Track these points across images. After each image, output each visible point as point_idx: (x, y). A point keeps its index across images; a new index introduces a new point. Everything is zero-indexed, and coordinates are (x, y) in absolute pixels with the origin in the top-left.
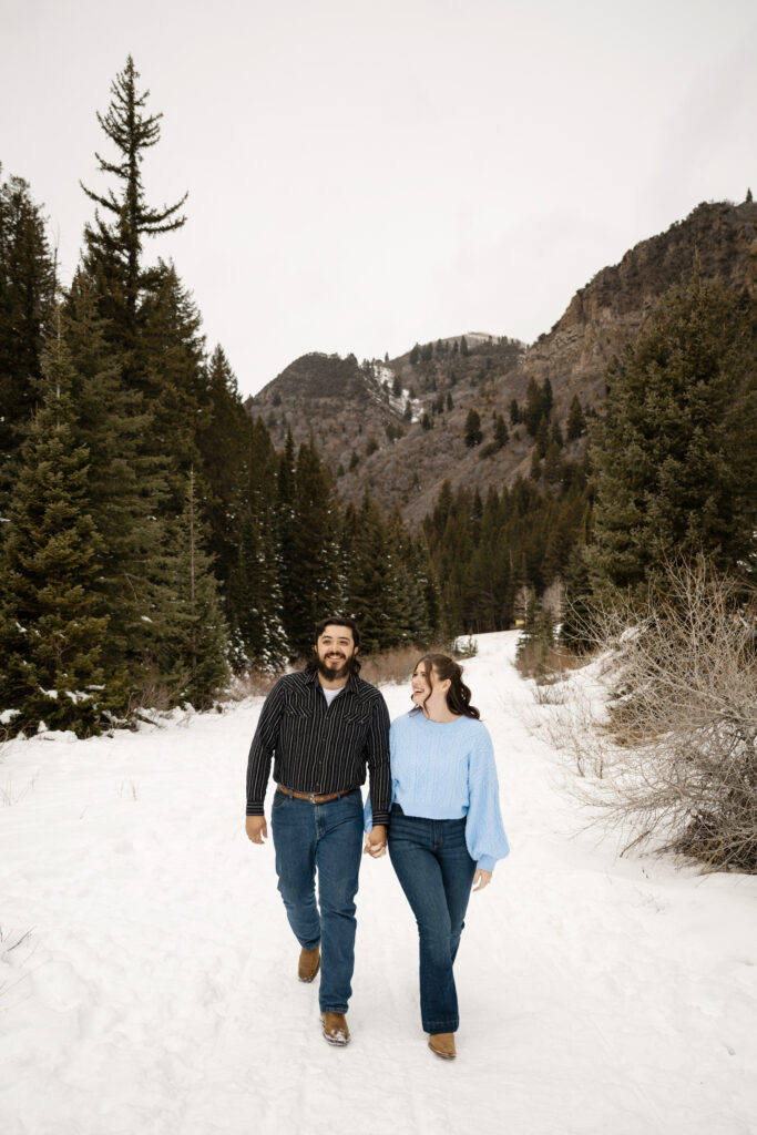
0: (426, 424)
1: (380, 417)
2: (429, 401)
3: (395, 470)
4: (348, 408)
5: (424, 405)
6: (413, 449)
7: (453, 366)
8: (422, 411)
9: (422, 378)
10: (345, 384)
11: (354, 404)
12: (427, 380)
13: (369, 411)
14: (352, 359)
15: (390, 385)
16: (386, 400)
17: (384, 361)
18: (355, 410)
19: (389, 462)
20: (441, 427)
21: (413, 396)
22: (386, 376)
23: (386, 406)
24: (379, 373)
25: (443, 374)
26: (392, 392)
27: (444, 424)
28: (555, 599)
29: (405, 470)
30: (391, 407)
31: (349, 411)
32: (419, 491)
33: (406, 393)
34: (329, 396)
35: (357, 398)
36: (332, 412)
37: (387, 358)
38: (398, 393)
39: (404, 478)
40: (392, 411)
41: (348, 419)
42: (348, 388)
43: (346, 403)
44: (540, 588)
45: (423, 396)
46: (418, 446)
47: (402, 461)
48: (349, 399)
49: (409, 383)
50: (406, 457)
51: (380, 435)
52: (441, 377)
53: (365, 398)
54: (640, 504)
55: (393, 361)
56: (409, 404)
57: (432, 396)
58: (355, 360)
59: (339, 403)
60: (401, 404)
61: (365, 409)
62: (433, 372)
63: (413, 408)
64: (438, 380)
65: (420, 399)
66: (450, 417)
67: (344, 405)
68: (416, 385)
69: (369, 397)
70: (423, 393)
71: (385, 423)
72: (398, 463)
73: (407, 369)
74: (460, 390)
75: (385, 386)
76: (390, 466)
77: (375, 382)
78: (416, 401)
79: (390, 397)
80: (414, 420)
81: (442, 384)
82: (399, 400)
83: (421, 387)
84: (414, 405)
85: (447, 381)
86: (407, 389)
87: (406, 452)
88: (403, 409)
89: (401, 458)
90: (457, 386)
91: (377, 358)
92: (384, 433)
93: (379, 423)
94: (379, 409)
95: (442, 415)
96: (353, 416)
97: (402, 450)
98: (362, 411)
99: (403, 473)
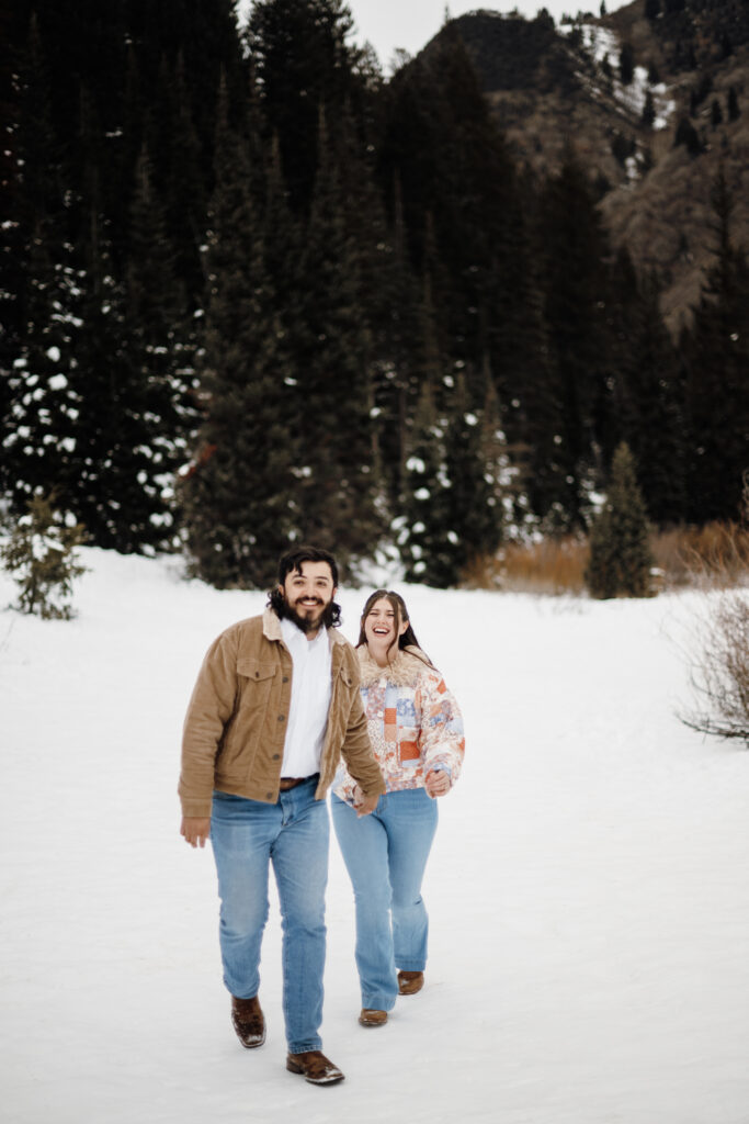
0: (685, 135)
1: (598, 121)
2: (684, 88)
3: (646, 228)
4: (543, 108)
5: (674, 95)
6: (674, 190)
7: (724, 20)
8: (671, 106)
9: (668, 45)
10: (536, 65)
11: (552, 101)
12: (678, 48)
13: (581, 112)
14: (544, 18)
15: (614, 62)
16: (609, 91)
17: (597, 14)
18: (555, 112)
19: (633, 213)
20: (720, 150)
21: (654, 79)
22: (603, 46)
23: (611, 102)
24: (593, 38)
25: (706, 36)
26: (617, 74)
27: (725, 143)
29: (663, 227)
30: (619, 103)
31: (544, 114)
32: (689, 262)
33: (641, 73)
34: (509, 88)
35: (558, 90)
36: (514, 117)
37: (603, 9)
38: (627, 77)
39: (660, 241)
40: (620, 110)
41: (544, 128)
42: (542, 72)
43: (540, 99)
45: (674, 79)
46: (683, 184)
47: (655, 212)
48: (545, 92)
49: (646, 55)
50: (663, 205)
51: (602, 154)
52: (702, 42)
53: (572, 90)
55: (614, 15)
56: (650, 96)
57: (687, 78)
58: (551, 20)
59: (527, 101)
60: (633, 96)
61: (573, 109)
62: (688, 32)
63: (657, 101)
64: (698, 47)
65: (667, 84)
66: (736, 131)
67: (535, 104)
68: (659, 59)
69: (579, 86)
70: (673, 73)
71: (608, 133)
72: (650, 215)
73: (641, 29)
74: (738, 65)
75: (605, 65)
76: (637, 220)
77: (588, 58)
78: (661, 88)
79: (616, 84)
80: (660, 123)
81: (704, 55)
82: (629, 89)
83: (668, 61)
84: (658, 95)
85: (715, 49)
86: (643, 65)
87: (662, 196)
88: (639, 105)
89: (654, 205)
90: (732, 59)
91: (585, 10)
92: (608, 150)
93: (598, 133)
94: (596, 108)
95: (719, 127)
96: (552, 122)
97: (656, 192)
98: (568, 113)
99: (659, 232)
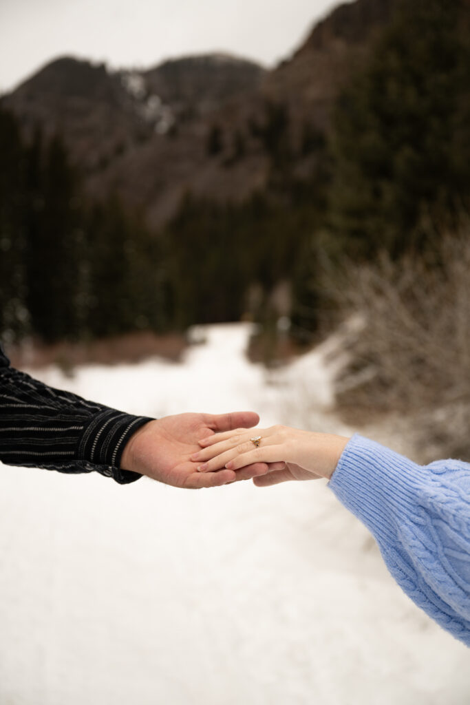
28: (283, 298)
43: (98, 105)
44: (269, 285)
48: (100, 102)
54: (377, 193)
59: (91, 105)
81: (187, 96)
